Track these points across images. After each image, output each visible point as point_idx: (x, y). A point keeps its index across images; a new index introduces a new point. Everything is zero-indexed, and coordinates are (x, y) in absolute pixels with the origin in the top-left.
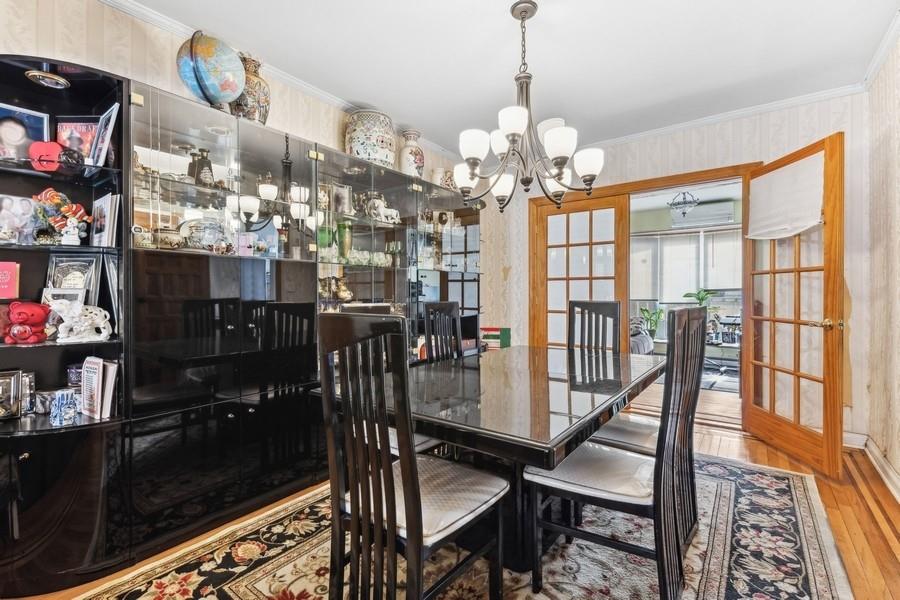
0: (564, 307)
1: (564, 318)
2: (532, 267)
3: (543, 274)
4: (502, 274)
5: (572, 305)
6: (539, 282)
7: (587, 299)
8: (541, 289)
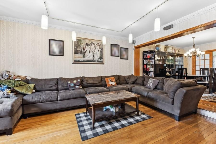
0: (199, 69)
1: (199, 71)
2: (193, 63)
3: (195, 64)
4: (186, 65)
5: (201, 69)
6: (194, 66)
7: (204, 68)
8: (194, 67)
